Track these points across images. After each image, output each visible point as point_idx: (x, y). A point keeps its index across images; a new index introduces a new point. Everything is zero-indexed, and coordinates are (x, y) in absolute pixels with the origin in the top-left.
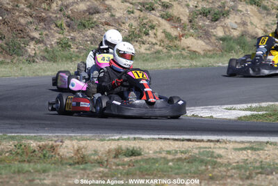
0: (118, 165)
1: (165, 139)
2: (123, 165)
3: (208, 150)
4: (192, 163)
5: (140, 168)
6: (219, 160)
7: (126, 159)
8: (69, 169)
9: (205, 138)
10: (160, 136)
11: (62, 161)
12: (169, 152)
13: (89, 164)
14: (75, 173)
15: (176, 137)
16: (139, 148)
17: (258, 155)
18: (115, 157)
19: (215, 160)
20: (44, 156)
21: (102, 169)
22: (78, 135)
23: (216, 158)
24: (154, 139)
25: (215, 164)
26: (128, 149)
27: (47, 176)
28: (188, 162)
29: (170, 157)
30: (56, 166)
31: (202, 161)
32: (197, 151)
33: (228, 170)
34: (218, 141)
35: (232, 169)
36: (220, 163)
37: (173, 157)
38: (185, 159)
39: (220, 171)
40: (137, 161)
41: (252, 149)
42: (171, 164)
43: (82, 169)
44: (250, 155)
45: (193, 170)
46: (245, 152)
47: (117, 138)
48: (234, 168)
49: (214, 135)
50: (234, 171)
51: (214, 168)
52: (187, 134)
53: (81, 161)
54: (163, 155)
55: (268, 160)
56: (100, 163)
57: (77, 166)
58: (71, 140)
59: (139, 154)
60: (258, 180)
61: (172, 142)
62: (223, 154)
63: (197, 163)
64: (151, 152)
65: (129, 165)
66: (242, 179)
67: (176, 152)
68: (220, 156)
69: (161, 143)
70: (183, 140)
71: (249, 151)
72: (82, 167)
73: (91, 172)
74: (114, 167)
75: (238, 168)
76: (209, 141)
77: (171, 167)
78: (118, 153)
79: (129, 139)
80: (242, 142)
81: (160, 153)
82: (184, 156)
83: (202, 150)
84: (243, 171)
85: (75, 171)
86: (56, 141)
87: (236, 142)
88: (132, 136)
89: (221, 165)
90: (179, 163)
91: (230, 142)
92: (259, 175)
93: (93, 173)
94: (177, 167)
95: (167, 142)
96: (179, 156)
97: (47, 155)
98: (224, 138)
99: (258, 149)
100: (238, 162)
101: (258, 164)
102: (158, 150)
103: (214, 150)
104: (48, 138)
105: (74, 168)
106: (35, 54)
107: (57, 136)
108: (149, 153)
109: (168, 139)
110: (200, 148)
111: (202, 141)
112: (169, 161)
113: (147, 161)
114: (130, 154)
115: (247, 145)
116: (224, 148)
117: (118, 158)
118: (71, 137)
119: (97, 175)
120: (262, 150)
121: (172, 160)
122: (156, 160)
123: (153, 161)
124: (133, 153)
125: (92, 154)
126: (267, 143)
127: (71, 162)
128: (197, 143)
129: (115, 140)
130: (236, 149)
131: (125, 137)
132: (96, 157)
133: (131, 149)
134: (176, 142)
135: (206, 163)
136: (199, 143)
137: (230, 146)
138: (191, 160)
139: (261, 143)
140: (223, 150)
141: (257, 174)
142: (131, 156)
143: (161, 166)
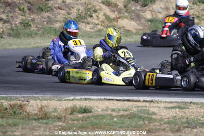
0: (74, 120)
1: (109, 99)
2: (78, 120)
3: (145, 108)
4: (132, 118)
5: (91, 123)
6: (153, 117)
7: (80, 116)
8: (35, 123)
9: (141, 98)
10: (106, 97)
11: (29, 117)
12: (113, 110)
13: (50, 119)
14: (39, 127)
15: (119, 98)
16: (90, 106)
17: (185, 113)
18: (70, 114)
19: (151, 116)
20: (15, 113)
21: (61, 124)
22: (41, 96)
23: (151, 115)
24: (101, 99)
25: (150, 120)
26: (81, 108)
27: (18, 129)
28: (129, 118)
29: (114, 114)
30: (24, 121)
31: (140, 117)
32: (135, 109)
33: (161, 125)
34: (152, 101)
35: (164, 124)
36: (154, 119)
37: (117, 114)
38: (127, 116)
39: (155, 125)
40: (88, 117)
41: (179, 107)
42: (115, 119)
43: (45, 124)
44: (178, 113)
45: (133, 124)
46: (174, 110)
47: (71, 98)
48: (166, 123)
49: (148, 96)
50: (166, 125)
51: (150, 123)
52: (127, 96)
53: (44, 116)
54: (109, 112)
55: (192, 117)
56: (59, 119)
57: (41, 121)
58: (35, 100)
59: (90, 112)
60: (185, 132)
61: (115, 102)
62: (157, 112)
63: (136, 119)
64: (99, 110)
65: (83, 121)
66: (172, 132)
67: (119, 110)
68: (154, 114)
69: (107, 103)
70: (124, 101)
71: (177, 109)
72: (44, 121)
73: (52, 126)
74: (70, 122)
75: (169, 123)
76: (145, 101)
77: (115, 122)
78: (73, 111)
79: (81, 99)
80: (171, 102)
81: (107, 110)
82: (126, 113)
83: (140, 109)
84: (173, 125)
85: (40, 125)
86: (23, 101)
87: (166, 102)
88: (83, 97)
89: (155, 120)
90: (122, 119)
91: (161, 102)
92: (186, 129)
93: (54, 127)
94: (121, 121)
95: (111, 102)
96: (122, 113)
97: (17, 112)
98: (156, 99)
99: (184, 108)
100: (168, 118)
101: (184, 120)
102: (105, 109)
103: (150, 109)
104: (17, 99)
105: (39, 123)
106: (3, 31)
107: (24, 97)
108: (97, 111)
109: (112, 99)
110: (138, 107)
111: (139, 101)
112: (114, 117)
113: (97, 117)
114: (83, 111)
115: (175, 105)
116: (157, 107)
117: (74, 114)
118: (35, 97)
119: (57, 129)
120: (187, 108)
121: (117, 116)
122: (103, 117)
123: (101, 117)
124: (85, 111)
125: (53, 112)
126: (191, 103)
127: (36, 117)
128: (135, 103)
129: (70, 100)
130: (166, 108)
131: (78, 97)
132: (56, 114)
133: (84, 107)
134: (119, 102)
135: (144, 119)
136: (137, 103)
137: (162, 105)
138: (132, 116)
139: (186, 103)
140: (156, 109)
141: (184, 127)
142: (83, 113)
143: (108, 121)
